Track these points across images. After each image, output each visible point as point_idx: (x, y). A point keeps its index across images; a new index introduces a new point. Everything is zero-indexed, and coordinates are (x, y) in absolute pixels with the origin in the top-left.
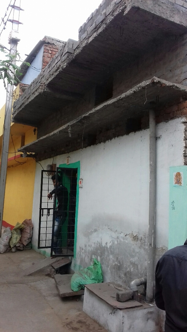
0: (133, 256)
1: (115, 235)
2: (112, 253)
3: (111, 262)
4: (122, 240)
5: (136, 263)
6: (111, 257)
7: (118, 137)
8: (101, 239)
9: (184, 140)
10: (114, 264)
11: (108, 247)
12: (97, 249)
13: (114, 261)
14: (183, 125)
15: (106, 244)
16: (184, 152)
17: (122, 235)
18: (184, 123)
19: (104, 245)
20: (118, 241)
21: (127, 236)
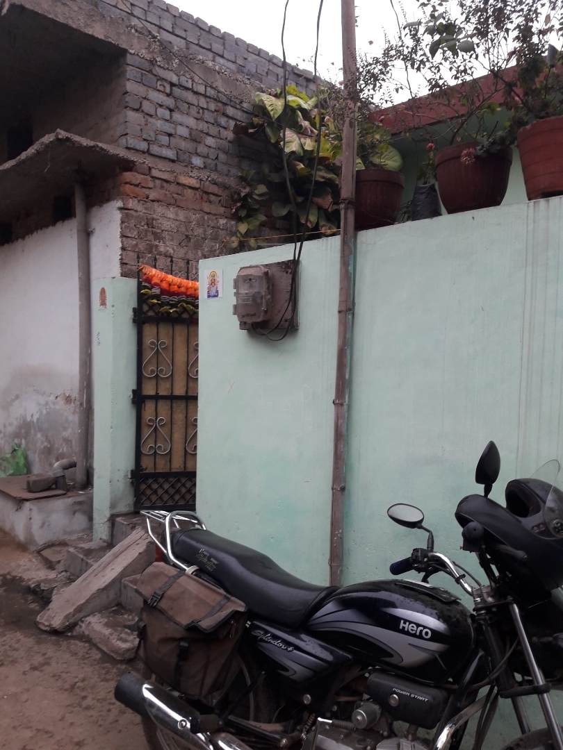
0: (65, 429)
1: (42, 400)
2: (40, 430)
3: (39, 444)
4: (53, 407)
5: (70, 438)
6: (39, 435)
7: (41, 229)
8: (26, 410)
9: (120, 237)
10: (42, 447)
11: (35, 420)
12: (20, 428)
13: (42, 442)
14: (118, 212)
15: (32, 416)
16: (120, 257)
17: (52, 398)
18: (120, 209)
19: (29, 419)
20: (46, 409)
21: (58, 399)
